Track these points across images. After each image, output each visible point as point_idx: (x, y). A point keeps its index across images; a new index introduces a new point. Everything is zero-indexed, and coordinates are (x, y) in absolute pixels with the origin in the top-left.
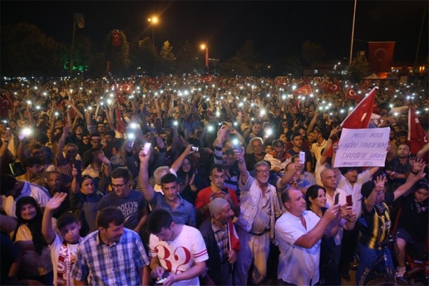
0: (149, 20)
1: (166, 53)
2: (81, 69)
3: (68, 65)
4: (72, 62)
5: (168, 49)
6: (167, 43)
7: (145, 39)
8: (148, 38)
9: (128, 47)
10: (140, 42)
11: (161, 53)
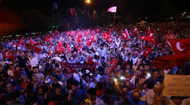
0: (86, 1)
1: (95, 16)
2: (57, 27)
3: (51, 26)
4: (53, 24)
5: (96, 14)
6: (95, 12)
7: (85, 11)
8: (86, 10)
9: (77, 15)
10: (82, 12)
11: (92, 17)
